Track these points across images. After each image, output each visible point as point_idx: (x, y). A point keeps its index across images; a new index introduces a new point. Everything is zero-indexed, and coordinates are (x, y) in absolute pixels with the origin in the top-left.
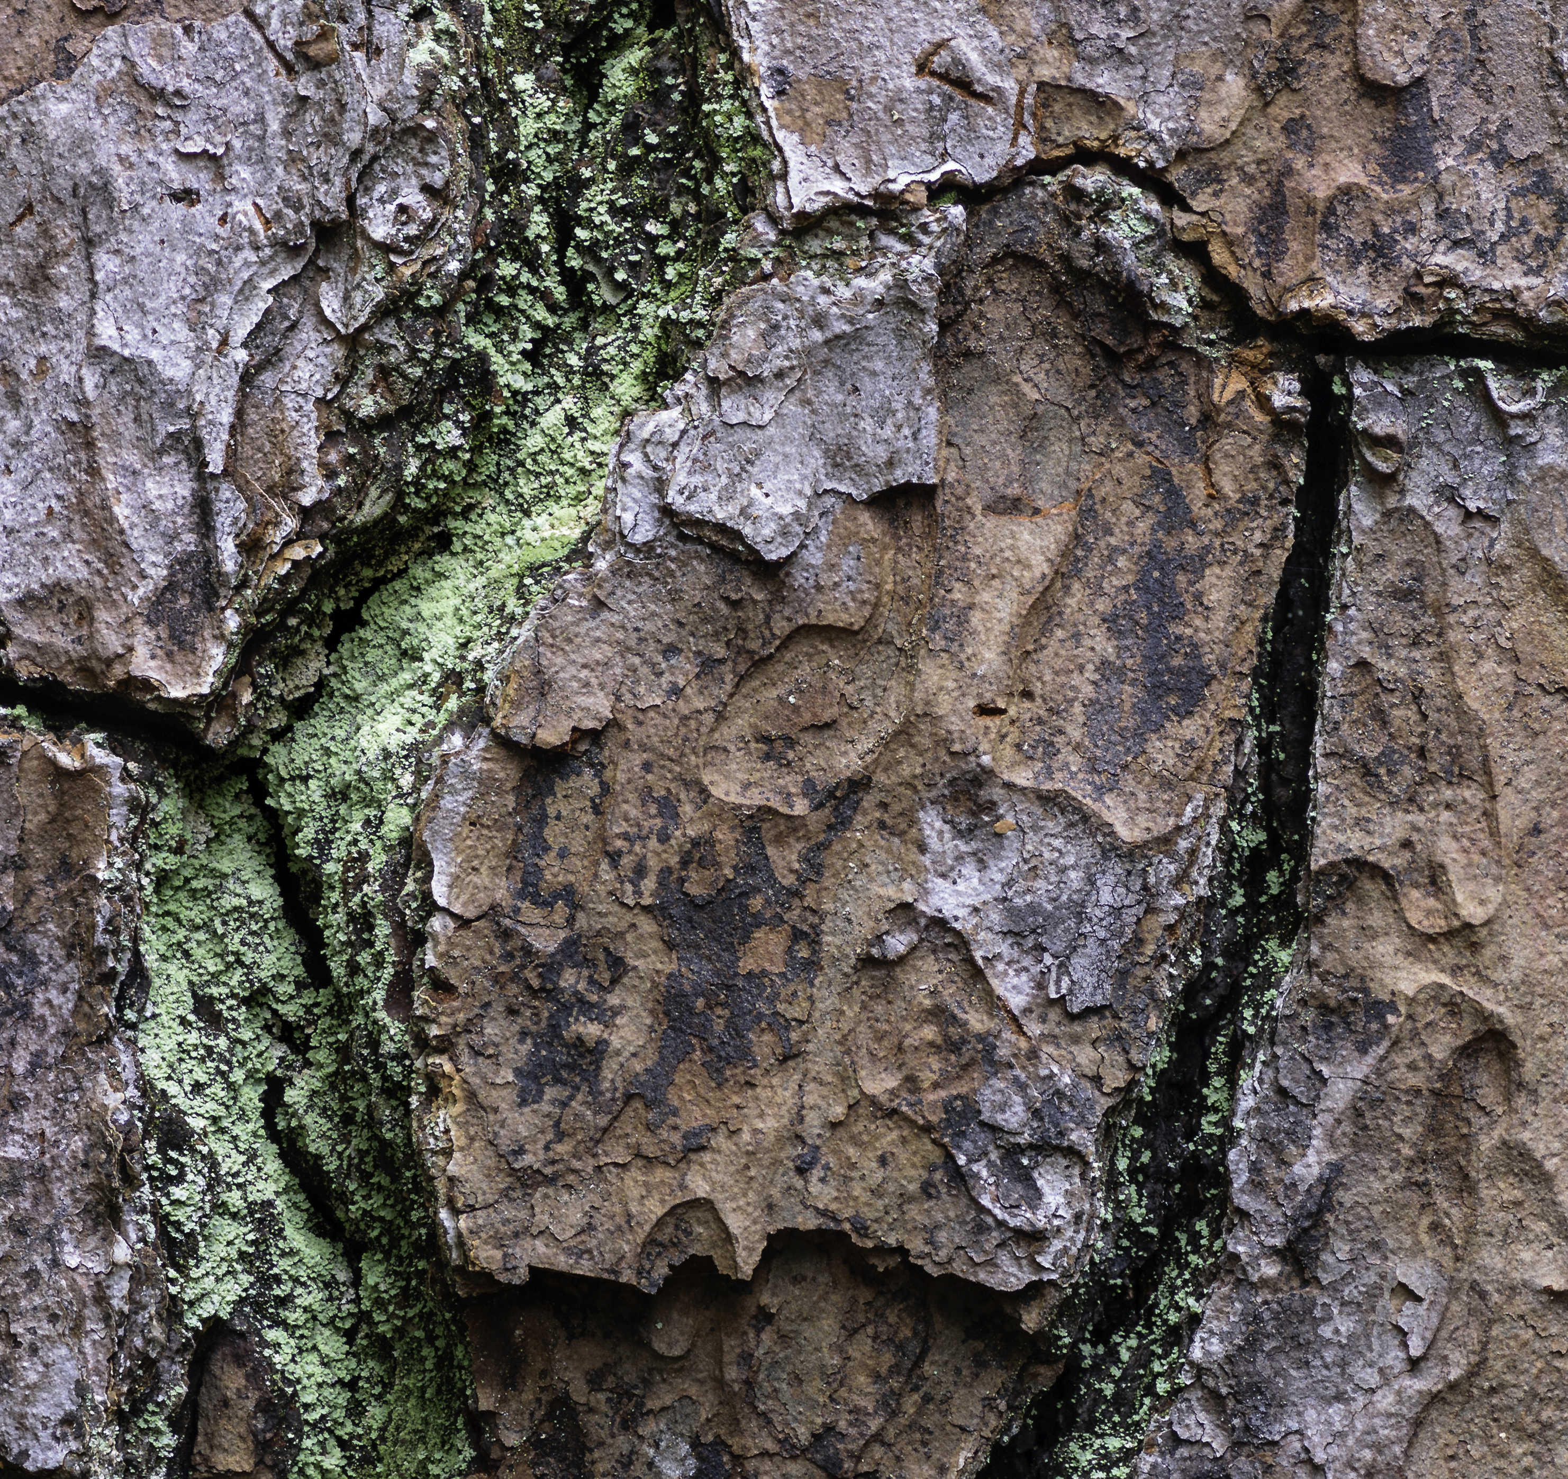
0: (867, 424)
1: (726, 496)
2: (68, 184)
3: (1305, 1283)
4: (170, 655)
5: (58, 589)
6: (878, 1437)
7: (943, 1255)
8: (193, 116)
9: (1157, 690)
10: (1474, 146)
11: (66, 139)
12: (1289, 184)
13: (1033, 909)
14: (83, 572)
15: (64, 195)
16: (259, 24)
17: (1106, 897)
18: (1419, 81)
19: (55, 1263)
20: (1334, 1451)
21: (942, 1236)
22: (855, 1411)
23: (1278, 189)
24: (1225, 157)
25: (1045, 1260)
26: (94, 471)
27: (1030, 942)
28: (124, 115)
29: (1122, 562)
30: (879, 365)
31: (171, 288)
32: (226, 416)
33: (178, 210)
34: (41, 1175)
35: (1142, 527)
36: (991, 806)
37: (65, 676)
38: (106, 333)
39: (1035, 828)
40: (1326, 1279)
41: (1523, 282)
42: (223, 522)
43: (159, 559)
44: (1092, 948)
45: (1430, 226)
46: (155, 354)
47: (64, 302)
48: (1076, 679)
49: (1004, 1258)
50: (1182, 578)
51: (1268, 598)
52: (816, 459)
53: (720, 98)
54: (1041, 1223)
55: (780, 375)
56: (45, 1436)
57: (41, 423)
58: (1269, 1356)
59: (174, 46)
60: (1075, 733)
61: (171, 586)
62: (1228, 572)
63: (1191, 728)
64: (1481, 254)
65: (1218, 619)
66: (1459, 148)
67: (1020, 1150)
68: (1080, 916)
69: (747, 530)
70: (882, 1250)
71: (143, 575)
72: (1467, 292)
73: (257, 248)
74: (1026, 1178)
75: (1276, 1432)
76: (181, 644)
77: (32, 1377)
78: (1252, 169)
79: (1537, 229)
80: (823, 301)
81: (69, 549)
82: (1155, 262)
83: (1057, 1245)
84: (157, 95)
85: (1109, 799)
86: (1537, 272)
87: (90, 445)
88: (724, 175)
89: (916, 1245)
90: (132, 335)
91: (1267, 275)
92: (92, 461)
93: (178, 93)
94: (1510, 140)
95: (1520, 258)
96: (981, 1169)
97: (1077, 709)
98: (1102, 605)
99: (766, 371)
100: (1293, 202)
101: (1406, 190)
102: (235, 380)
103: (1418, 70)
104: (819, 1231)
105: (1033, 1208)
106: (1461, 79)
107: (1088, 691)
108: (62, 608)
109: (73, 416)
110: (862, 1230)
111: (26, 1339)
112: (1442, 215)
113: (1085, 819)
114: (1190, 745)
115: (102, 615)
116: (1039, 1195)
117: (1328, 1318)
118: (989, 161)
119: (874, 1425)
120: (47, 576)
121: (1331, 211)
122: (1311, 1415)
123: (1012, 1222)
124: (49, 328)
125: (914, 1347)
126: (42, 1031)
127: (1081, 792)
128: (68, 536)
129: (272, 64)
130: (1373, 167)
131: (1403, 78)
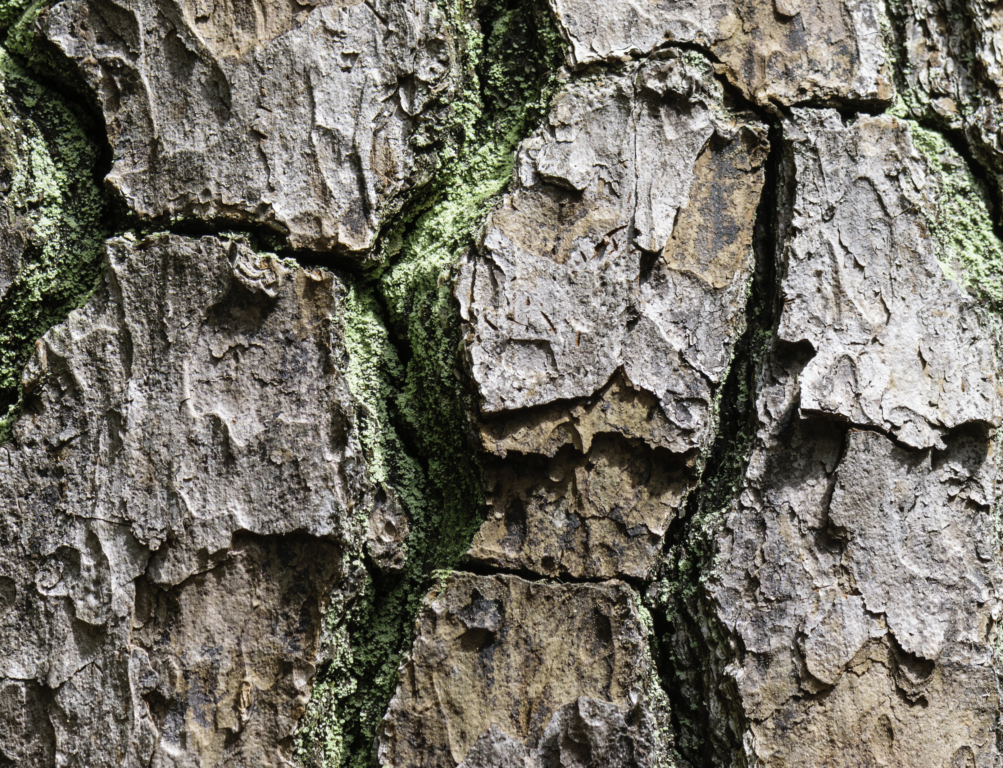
0: (610, 140)
1: (560, 167)
2: (302, 67)
3: (786, 448)
4: (352, 236)
5: (307, 214)
6: (635, 508)
7: (657, 439)
8: (348, 40)
9: (719, 234)
10: (819, 38)
11: (301, 50)
12: (755, 51)
13: (682, 313)
14: (316, 208)
15: (301, 72)
16: (372, 6)
17: (707, 308)
18: (798, 14)
19: (323, 459)
20: (802, 508)
21: (656, 433)
22: (626, 499)
23: (750, 53)
24: (730, 43)
25: (694, 440)
26: (318, 171)
27: (681, 325)
28: (322, 41)
29: (703, 189)
30: (613, 119)
31: (344, 103)
32: (369, 147)
33: (345, 75)
34: (316, 429)
35: (710, 177)
36: (664, 277)
37: (312, 246)
38: (320, 120)
39: (680, 284)
40: (794, 446)
41: (841, 85)
42: (370, 186)
43: (346, 201)
44: (704, 326)
45: (805, 66)
46: (340, 127)
47: (302, 110)
48: (690, 231)
49: (679, 439)
50: (725, 194)
51: (757, 201)
52: (592, 153)
53: (545, 27)
54: (693, 426)
55: (577, 124)
56: (323, 523)
57: (297, 156)
58: (776, 475)
59: (340, 15)
60: (691, 251)
61: (351, 211)
62: (742, 191)
63: (733, 248)
64: (825, 75)
65: (740, 209)
66: (814, 38)
67: (682, 400)
68: (698, 315)
69: (570, 178)
70: (634, 439)
71: (339, 207)
72: (821, 88)
73: (376, 86)
74: (685, 410)
75: (780, 502)
76: (357, 231)
77: (317, 502)
78: (740, 47)
79: (843, 66)
80: (591, 96)
81: (310, 200)
82: (709, 80)
83: (698, 434)
84: (334, 33)
85: (706, 273)
86: (845, 81)
87: (316, 162)
88: (548, 55)
89: (647, 436)
90: (330, 121)
91: (749, 85)
92: (317, 167)
93: (343, 32)
94: (832, 35)
95: (838, 76)
96: (669, 407)
97: (692, 242)
98: (698, 204)
99: (572, 122)
100: (756, 58)
101: (796, 53)
102: (371, 134)
103: (798, 10)
104: (611, 433)
105: (689, 421)
106: (813, 13)
107: (695, 235)
108: (309, 221)
109: (309, 151)
110: (626, 431)
111: (313, 488)
112: (810, 61)
113: (698, 281)
114: (733, 254)
115: (325, 222)
116: (691, 416)
117: (795, 460)
118: (647, 45)
119: (633, 504)
120: (303, 210)
121: (770, 61)
122: (792, 495)
123: (682, 426)
124: (297, 120)
125: (645, 475)
126: (311, 377)
127: (696, 271)
128: (309, 195)
129: (378, 20)
130: (784, 46)
131: (793, 13)
